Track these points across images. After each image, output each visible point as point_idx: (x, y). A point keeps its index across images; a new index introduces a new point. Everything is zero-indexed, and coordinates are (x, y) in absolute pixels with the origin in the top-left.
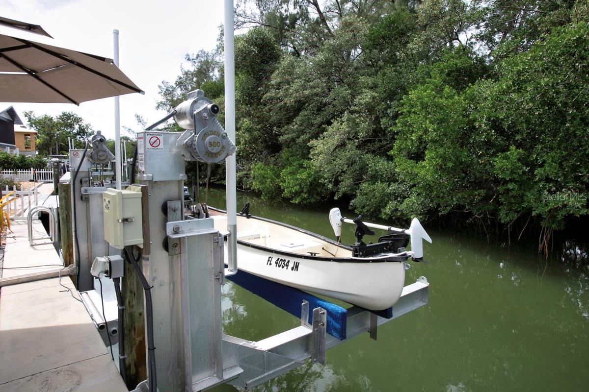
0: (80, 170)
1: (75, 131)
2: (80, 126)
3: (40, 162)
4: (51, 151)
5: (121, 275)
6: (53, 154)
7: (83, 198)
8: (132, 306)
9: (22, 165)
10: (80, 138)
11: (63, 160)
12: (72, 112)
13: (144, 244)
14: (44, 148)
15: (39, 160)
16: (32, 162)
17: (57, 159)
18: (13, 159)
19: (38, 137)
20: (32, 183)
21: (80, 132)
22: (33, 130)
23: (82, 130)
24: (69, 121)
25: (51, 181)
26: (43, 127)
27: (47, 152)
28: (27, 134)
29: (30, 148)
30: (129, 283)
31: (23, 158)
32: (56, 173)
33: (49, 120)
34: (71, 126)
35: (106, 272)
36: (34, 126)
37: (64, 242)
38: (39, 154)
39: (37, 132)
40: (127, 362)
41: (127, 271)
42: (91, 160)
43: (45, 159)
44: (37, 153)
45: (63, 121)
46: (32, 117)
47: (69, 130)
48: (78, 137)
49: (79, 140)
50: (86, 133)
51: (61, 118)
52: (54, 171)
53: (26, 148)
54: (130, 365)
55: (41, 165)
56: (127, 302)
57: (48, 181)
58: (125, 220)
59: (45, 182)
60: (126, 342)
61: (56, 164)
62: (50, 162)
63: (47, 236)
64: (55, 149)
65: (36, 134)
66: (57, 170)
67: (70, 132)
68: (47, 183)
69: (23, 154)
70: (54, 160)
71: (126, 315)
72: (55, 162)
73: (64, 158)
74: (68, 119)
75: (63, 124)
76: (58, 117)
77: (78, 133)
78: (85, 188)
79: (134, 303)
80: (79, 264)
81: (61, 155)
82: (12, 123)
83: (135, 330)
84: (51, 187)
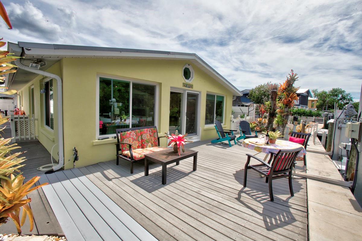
0: (339, 118)
1: (339, 98)
2: (342, 95)
3: (318, 114)
4: (323, 109)
5: (350, 149)
6: (324, 110)
7: (339, 128)
8: (352, 160)
9: (310, 115)
10: (341, 102)
11: (329, 113)
12: (338, 88)
13: (359, 139)
14: (320, 107)
15: (317, 113)
16: (314, 113)
17: (327, 113)
18: (306, 112)
19: (317, 102)
20: (314, 123)
21: (342, 98)
22: (315, 99)
23: (343, 97)
24: (336, 93)
25: (322, 123)
26: (321, 97)
27: (321, 109)
28: (313, 101)
29: (313, 107)
30: (352, 153)
31: (311, 112)
32: (326, 119)
33: (324, 93)
34: (337, 95)
35: (344, 147)
36: (316, 97)
37: (328, 144)
38: (317, 110)
39: (318, 99)
40: (347, 177)
41: (352, 149)
42: (345, 114)
43: (321, 112)
44: (316, 109)
45: (332, 93)
46: (316, 92)
47: (335, 98)
48: (340, 101)
49: (341, 103)
50: (346, 99)
51: (331, 92)
52: (325, 118)
53: (311, 107)
54: (348, 179)
55: (318, 115)
56: (350, 159)
57: (321, 122)
58: (353, 131)
59: (319, 123)
60: (348, 171)
61: (326, 115)
62: (324, 114)
63: (320, 142)
64: (326, 108)
65: (317, 100)
66: (326, 118)
67: (335, 99)
68: (320, 123)
69: (311, 110)
70: (325, 113)
71: (349, 162)
72: (326, 114)
73: (330, 112)
74: (335, 92)
75: (332, 95)
76: (330, 91)
77: (341, 99)
78: (341, 125)
79: (353, 159)
80: (333, 152)
81: (328, 111)
82: (308, 96)
83: (352, 168)
84: (322, 125)
